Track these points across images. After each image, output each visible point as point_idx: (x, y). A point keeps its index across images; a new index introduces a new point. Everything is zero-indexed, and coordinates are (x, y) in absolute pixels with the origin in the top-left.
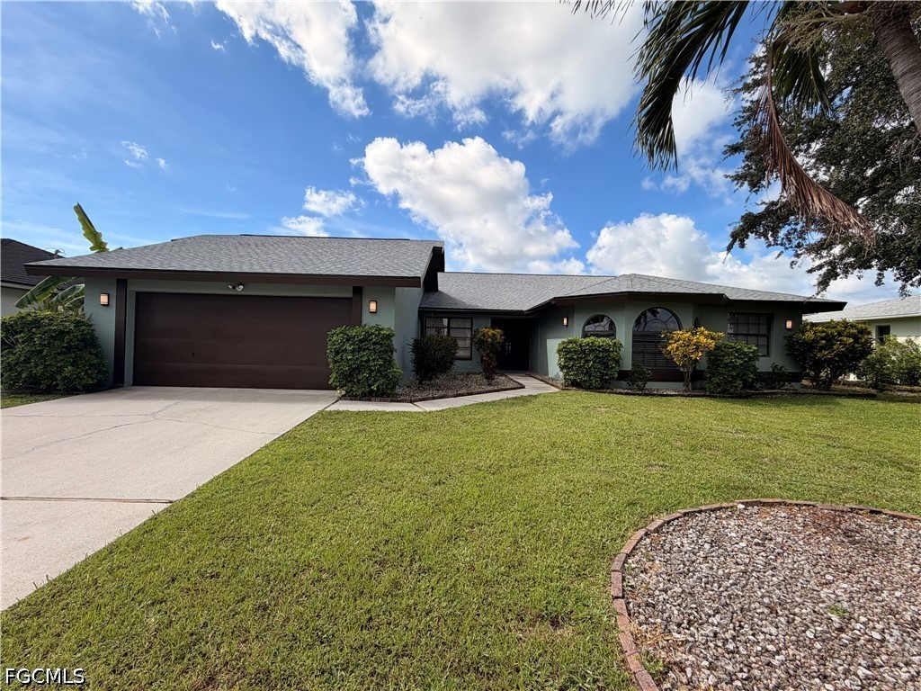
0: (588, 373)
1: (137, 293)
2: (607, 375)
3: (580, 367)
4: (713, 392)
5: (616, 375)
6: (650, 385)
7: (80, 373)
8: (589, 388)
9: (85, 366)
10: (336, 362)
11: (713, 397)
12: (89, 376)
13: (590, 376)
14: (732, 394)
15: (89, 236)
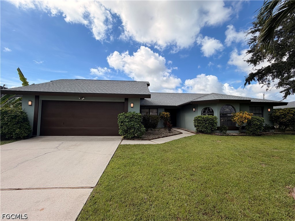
0: (206, 128)
1: (42, 101)
2: (213, 128)
3: (203, 126)
4: (250, 134)
5: (217, 129)
6: (228, 132)
7: (22, 131)
8: (207, 133)
9: (24, 129)
10: (121, 126)
11: (250, 135)
12: (25, 132)
13: (207, 129)
14: (256, 134)
15: (22, 79)
